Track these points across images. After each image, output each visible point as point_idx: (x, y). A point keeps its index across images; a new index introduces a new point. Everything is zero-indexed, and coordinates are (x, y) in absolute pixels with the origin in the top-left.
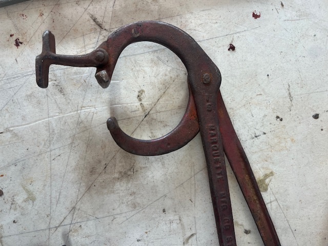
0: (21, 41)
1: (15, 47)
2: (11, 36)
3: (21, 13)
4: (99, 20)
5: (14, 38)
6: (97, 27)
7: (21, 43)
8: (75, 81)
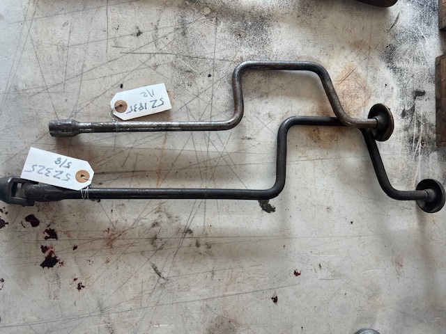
0: (83, 285)
1: (77, 290)
2: (75, 280)
3: (88, 258)
4: (159, 269)
5: (78, 282)
6: (156, 276)
7: (83, 287)
8: (127, 324)
